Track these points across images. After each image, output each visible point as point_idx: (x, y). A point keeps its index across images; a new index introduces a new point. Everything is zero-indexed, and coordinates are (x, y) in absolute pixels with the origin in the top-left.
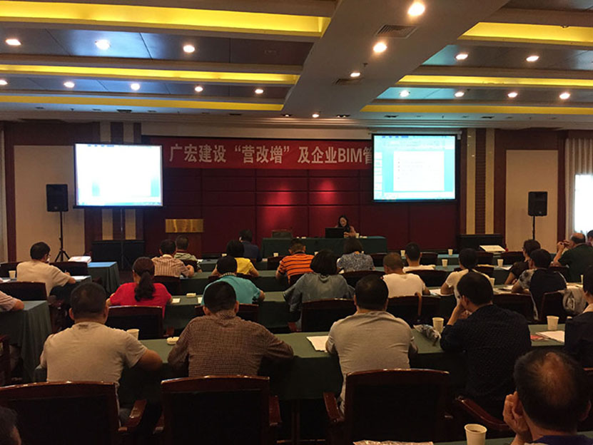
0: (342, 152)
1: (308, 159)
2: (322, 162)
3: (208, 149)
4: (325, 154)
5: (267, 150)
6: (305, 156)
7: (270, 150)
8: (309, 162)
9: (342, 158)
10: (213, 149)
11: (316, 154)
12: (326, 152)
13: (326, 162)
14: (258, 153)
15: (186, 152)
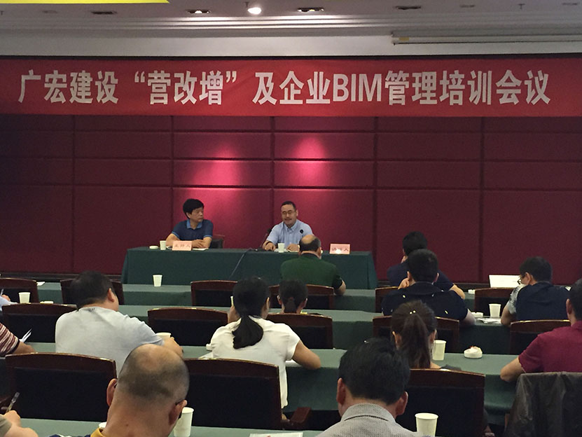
0: (341, 82)
1: (272, 96)
2: (300, 102)
3: (86, 78)
4: (306, 86)
5: (194, 80)
6: (267, 89)
7: (200, 78)
8: (273, 101)
9: (341, 93)
10: (95, 78)
11: (288, 86)
12: (310, 82)
13: (308, 101)
14: (177, 86)
15: (46, 85)
